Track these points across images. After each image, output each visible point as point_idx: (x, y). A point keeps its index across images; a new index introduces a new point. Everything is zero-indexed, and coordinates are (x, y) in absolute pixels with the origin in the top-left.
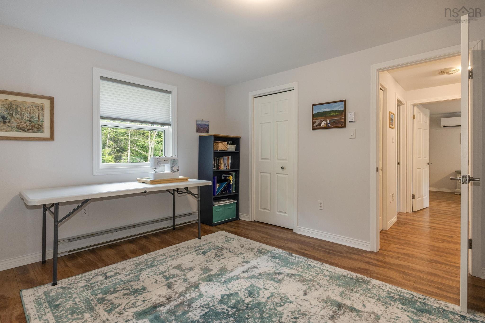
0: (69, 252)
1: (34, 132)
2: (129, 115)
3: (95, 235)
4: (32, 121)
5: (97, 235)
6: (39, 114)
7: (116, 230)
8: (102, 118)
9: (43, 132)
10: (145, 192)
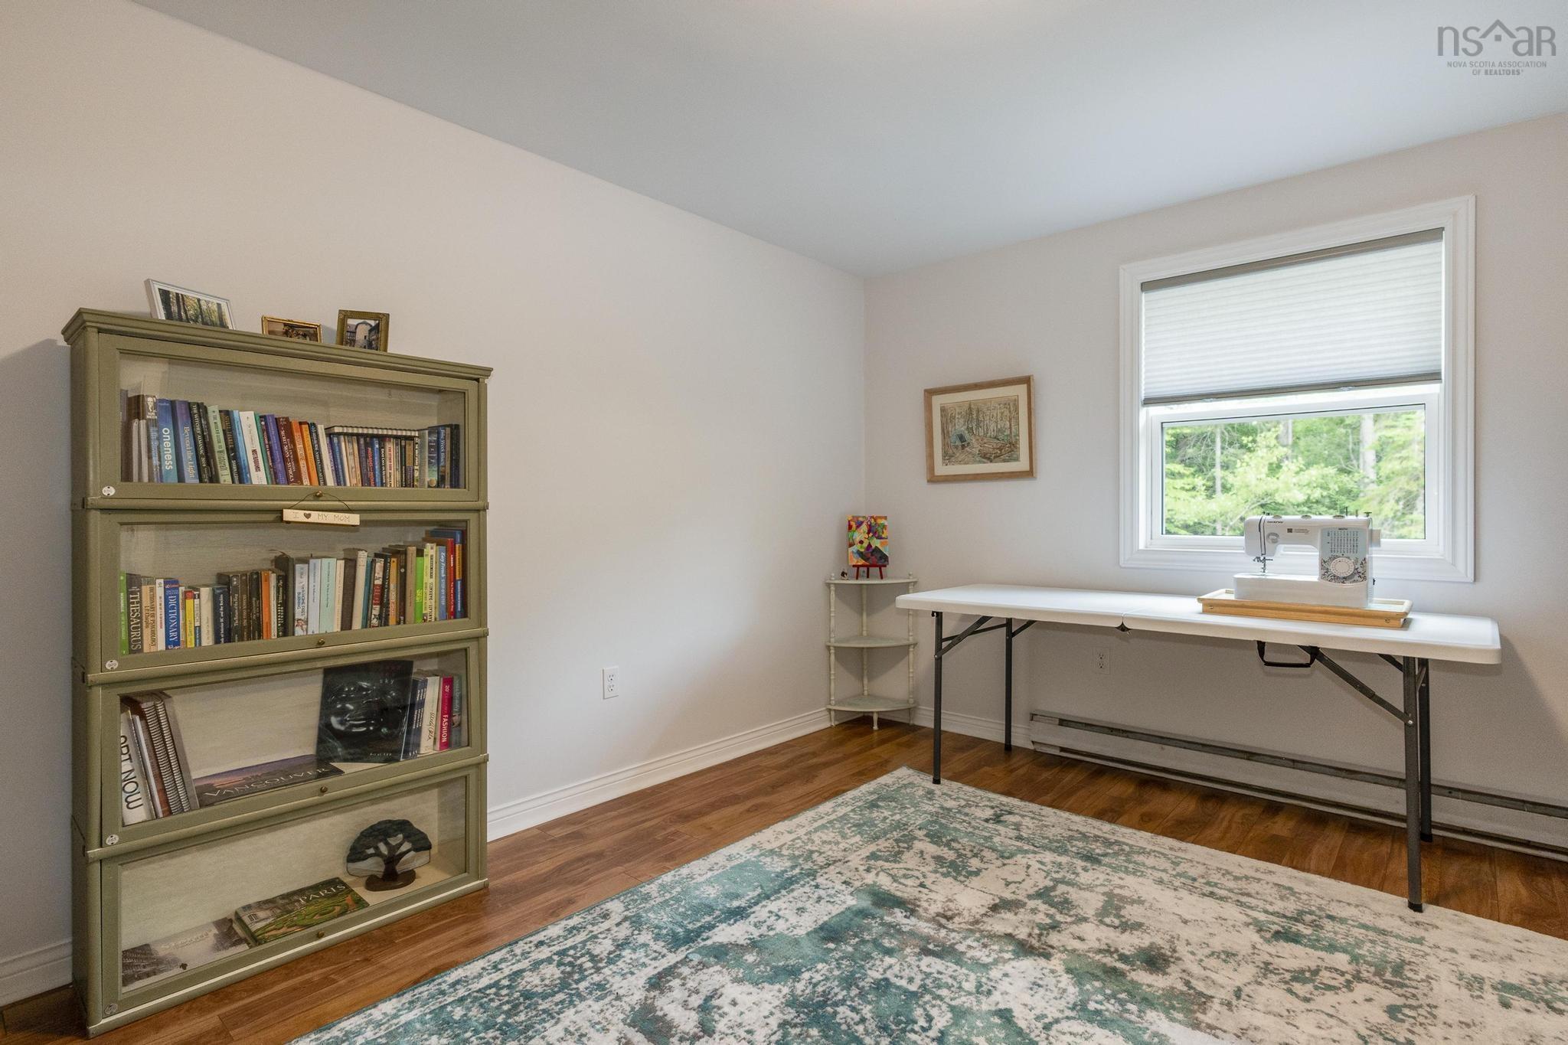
0: (1063, 749)
1: (1004, 461)
2: (1236, 374)
3: (1125, 735)
4: (1001, 437)
5: (1130, 735)
6: (1010, 421)
7: (1186, 745)
8: (1149, 401)
9: (1017, 459)
10: (1123, 628)
